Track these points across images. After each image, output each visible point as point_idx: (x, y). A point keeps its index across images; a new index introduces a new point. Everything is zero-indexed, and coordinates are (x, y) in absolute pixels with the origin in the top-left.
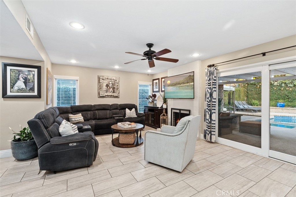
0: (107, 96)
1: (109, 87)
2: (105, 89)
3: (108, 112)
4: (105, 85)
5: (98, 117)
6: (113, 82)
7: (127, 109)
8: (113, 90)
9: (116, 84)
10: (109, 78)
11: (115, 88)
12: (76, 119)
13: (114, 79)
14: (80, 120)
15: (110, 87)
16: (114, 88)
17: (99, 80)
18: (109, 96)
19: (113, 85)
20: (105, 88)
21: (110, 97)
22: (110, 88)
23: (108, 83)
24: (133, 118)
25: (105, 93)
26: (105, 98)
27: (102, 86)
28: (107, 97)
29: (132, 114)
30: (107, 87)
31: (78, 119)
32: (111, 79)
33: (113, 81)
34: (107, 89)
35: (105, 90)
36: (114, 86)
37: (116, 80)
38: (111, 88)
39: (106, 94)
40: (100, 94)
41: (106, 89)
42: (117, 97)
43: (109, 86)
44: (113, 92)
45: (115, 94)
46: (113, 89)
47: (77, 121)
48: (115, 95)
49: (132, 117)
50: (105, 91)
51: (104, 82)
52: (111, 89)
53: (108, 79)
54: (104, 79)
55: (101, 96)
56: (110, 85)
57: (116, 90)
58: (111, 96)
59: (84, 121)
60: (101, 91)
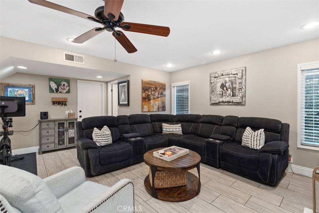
0: (221, 102)
1: (225, 88)
2: (220, 91)
4: (219, 85)
6: (233, 79)
7: (248, 128)
8: (233, 93)
9: (238, 81)
11: (235, 88)
13: (233, 73)
15: (227, 88)
16: (233, 89)
17: (211, 80)
18: (226, 102)
19: (232, 83)
20: (219, 90)
21: (226, 104)
22: (227, 89)
23: (224, 82)
25: (220, 98)
26: (219, 107)
27: (215, 88)
28: (222, 104)
30: (223, 89)
32: (227, 75)
33: (232, 76)
34: (222, 92)
35: (218, 93)
36: (234, 86)
37: (237, 74)
38: (229, 90)
39: (221, 100)
40: (212, 100)
41: (221, 92)
42: (239, 104)
43: (225, 86)
44: (233, 96)
45: (237, 99)
46: (232, 91)
48: (234, 101)
50: (220, 94)
51: (218, 80)
52: (229, 92)
53: (223, 75)
54: (217, 77)
55: (212, 102)
56: (227, 85)
57: (237, 91)
58: (229, 102)
59: (182, 134)
60: (212, 96)
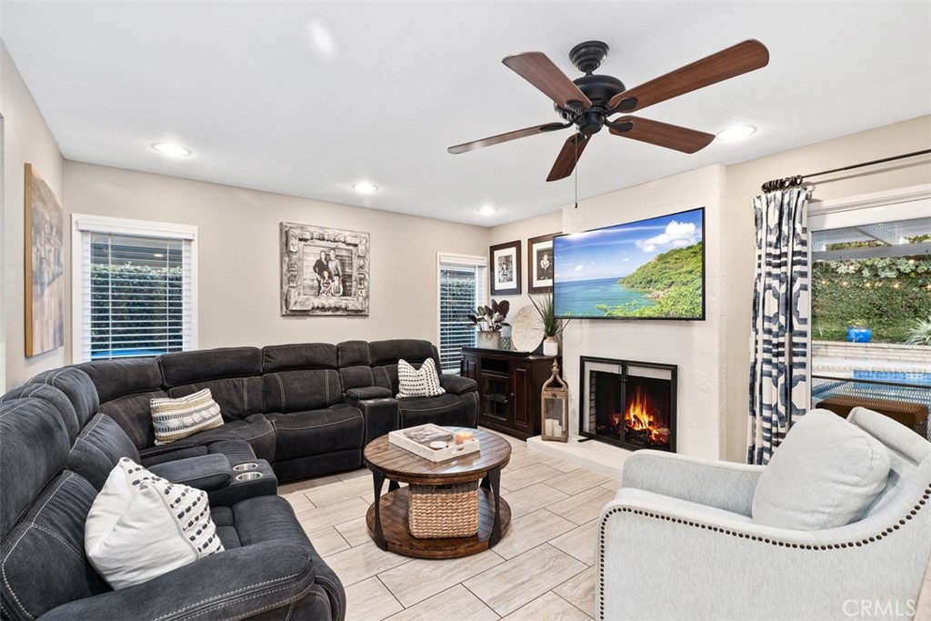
0: (318, 308)
1: (326, 274)
2: (313, 280)
3: (327, 378)
5: (284, 400)
6: (344, 253)
7: (401, 362)
8: (344, 287)
9: (356, 262)
10: (326, 237)
11: (350, 276)
12: (188, 420)
13: (350, 240)
14: (205, 420)
15: (330, 273)
16: (346, 279)
17: (287, 245)
18: (329, 309)
19: (343, 265)
20: (309, 276)
21: (330, 313)
22: (330, 277)
23: (323, 257)
24: (430, 397)
25: (313, 298)
26: (309, 320)
27: (300, 269)
28: (318, 313)
29: (425, 382)
30: (320, 274)
31: (196, 417)
32: (335, 241)
33: (344, 246)
34: (319, 282)
35: (310, 283)
36: (348, 270)
37: (356, 245)
38: (336, 278)
39: (317, 302)
40: (292, 301)
41: (316, 282)
42: (359, 313)
43: (327, 268)
44: (344, 294)
45: (352, 303)
46: (344, 282)
47: (192, 425)
48: (351, 307)
49: (427, 395)
50: (312, 287)
51: (307, 250)
52: (336, 283)
53: (324, 239)
54: (306, 240)
55: (294, 308)
56: (332, 266)
57: (354, 283)
58: (337, 309)
59: (223, 423)
60: (293, 290)
